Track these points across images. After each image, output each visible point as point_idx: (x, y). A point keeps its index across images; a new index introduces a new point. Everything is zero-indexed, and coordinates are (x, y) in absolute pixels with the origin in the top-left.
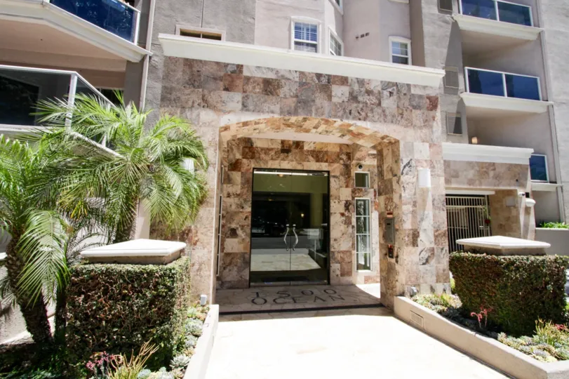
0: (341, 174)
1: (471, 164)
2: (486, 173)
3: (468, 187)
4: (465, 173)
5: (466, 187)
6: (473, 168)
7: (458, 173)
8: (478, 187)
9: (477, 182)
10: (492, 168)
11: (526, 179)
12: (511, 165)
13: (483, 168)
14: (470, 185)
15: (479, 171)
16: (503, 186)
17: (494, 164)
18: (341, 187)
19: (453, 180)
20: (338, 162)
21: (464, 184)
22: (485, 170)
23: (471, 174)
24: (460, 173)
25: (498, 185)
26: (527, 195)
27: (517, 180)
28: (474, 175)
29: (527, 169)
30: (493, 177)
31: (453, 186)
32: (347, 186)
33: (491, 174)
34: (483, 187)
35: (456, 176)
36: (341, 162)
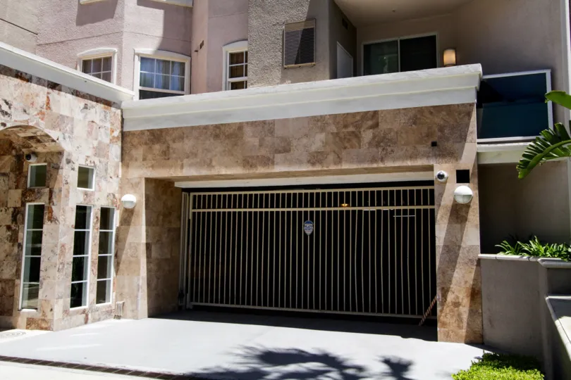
0: (11, 171)
1: (319, 122)
2: (357, 135)
3: (311, 168)
4: (305, 141)
5: (304, 168)
6: (322, 130)
7: (289, 144)
8: (333, 167)
9: (331, 157)
10: (370, 123)
11: (463, 138)
12: (421, 110)
13: (346, 126)
14: (313, 164)
15: (336, 135)
16: (395, 159)
17: (376, 113)
18: (10, 188)
19: (278, 157)
20: (10, 154)
21: (300, 162)
22: (351, 129)
23: (318, 141)
24: (294, 143)
25: (382, 160)
26: (462, 177)
27: (434, 144)
28: (325, 144)
29: (469, 115)
30: (370, 143)
31: (277, 169)
32: (17, 187)
33: (367, 135)
34: (345, 166)
35: (286, 150)
36: (14, 152)
